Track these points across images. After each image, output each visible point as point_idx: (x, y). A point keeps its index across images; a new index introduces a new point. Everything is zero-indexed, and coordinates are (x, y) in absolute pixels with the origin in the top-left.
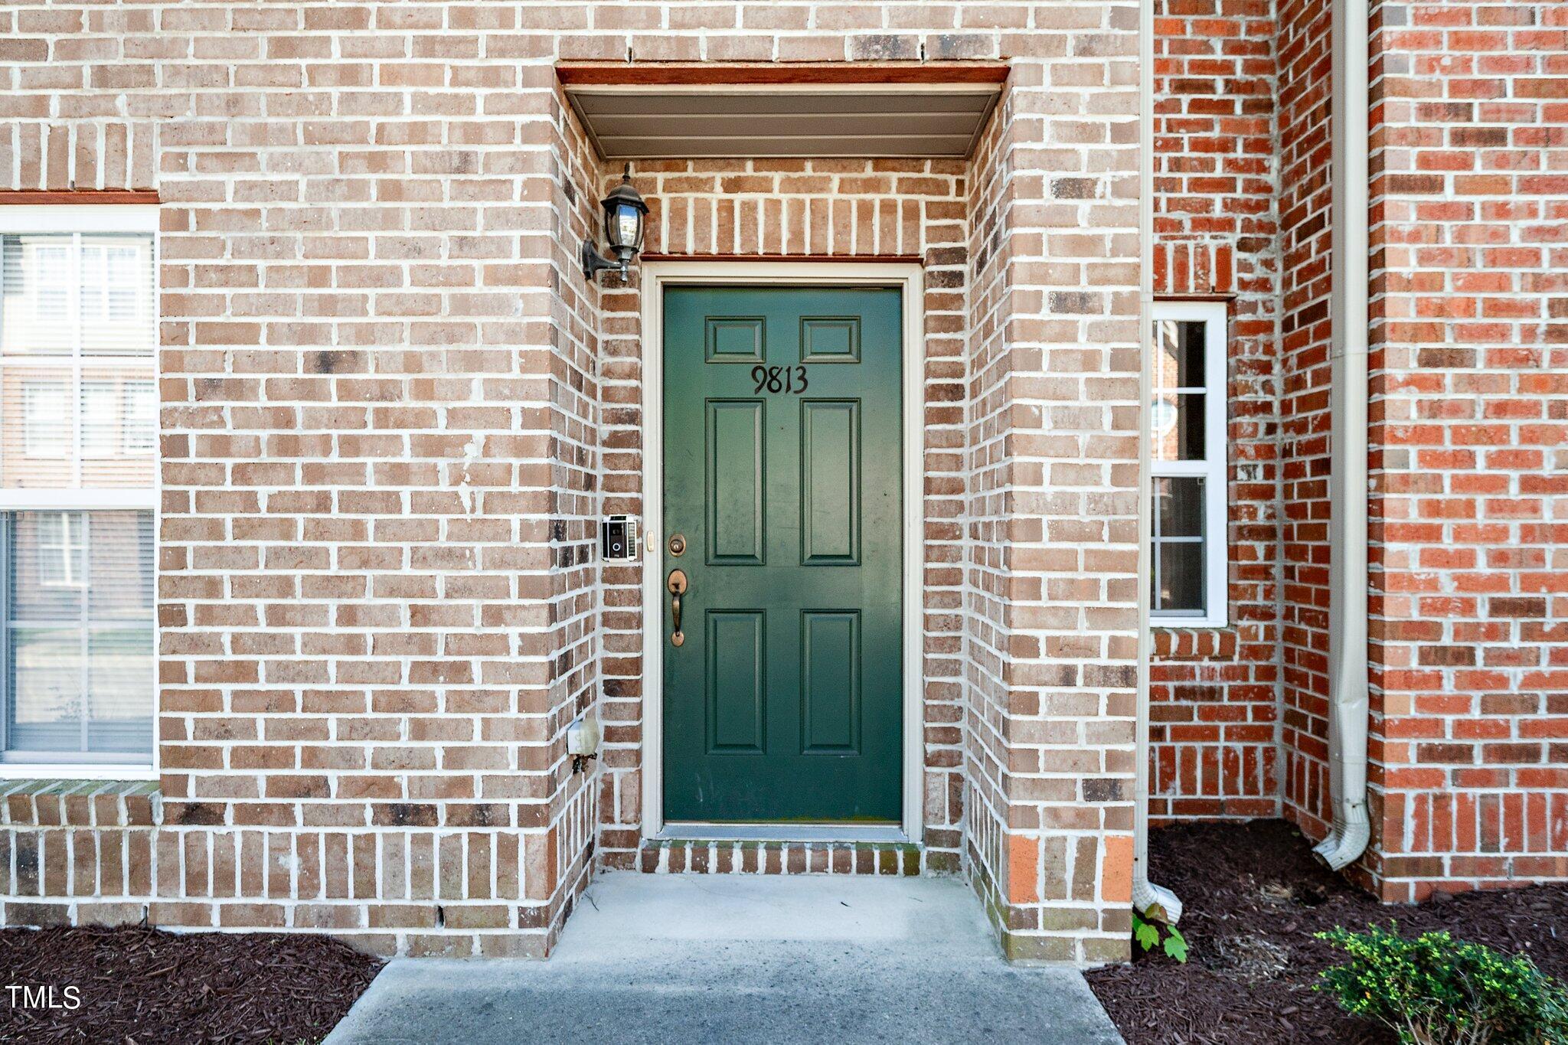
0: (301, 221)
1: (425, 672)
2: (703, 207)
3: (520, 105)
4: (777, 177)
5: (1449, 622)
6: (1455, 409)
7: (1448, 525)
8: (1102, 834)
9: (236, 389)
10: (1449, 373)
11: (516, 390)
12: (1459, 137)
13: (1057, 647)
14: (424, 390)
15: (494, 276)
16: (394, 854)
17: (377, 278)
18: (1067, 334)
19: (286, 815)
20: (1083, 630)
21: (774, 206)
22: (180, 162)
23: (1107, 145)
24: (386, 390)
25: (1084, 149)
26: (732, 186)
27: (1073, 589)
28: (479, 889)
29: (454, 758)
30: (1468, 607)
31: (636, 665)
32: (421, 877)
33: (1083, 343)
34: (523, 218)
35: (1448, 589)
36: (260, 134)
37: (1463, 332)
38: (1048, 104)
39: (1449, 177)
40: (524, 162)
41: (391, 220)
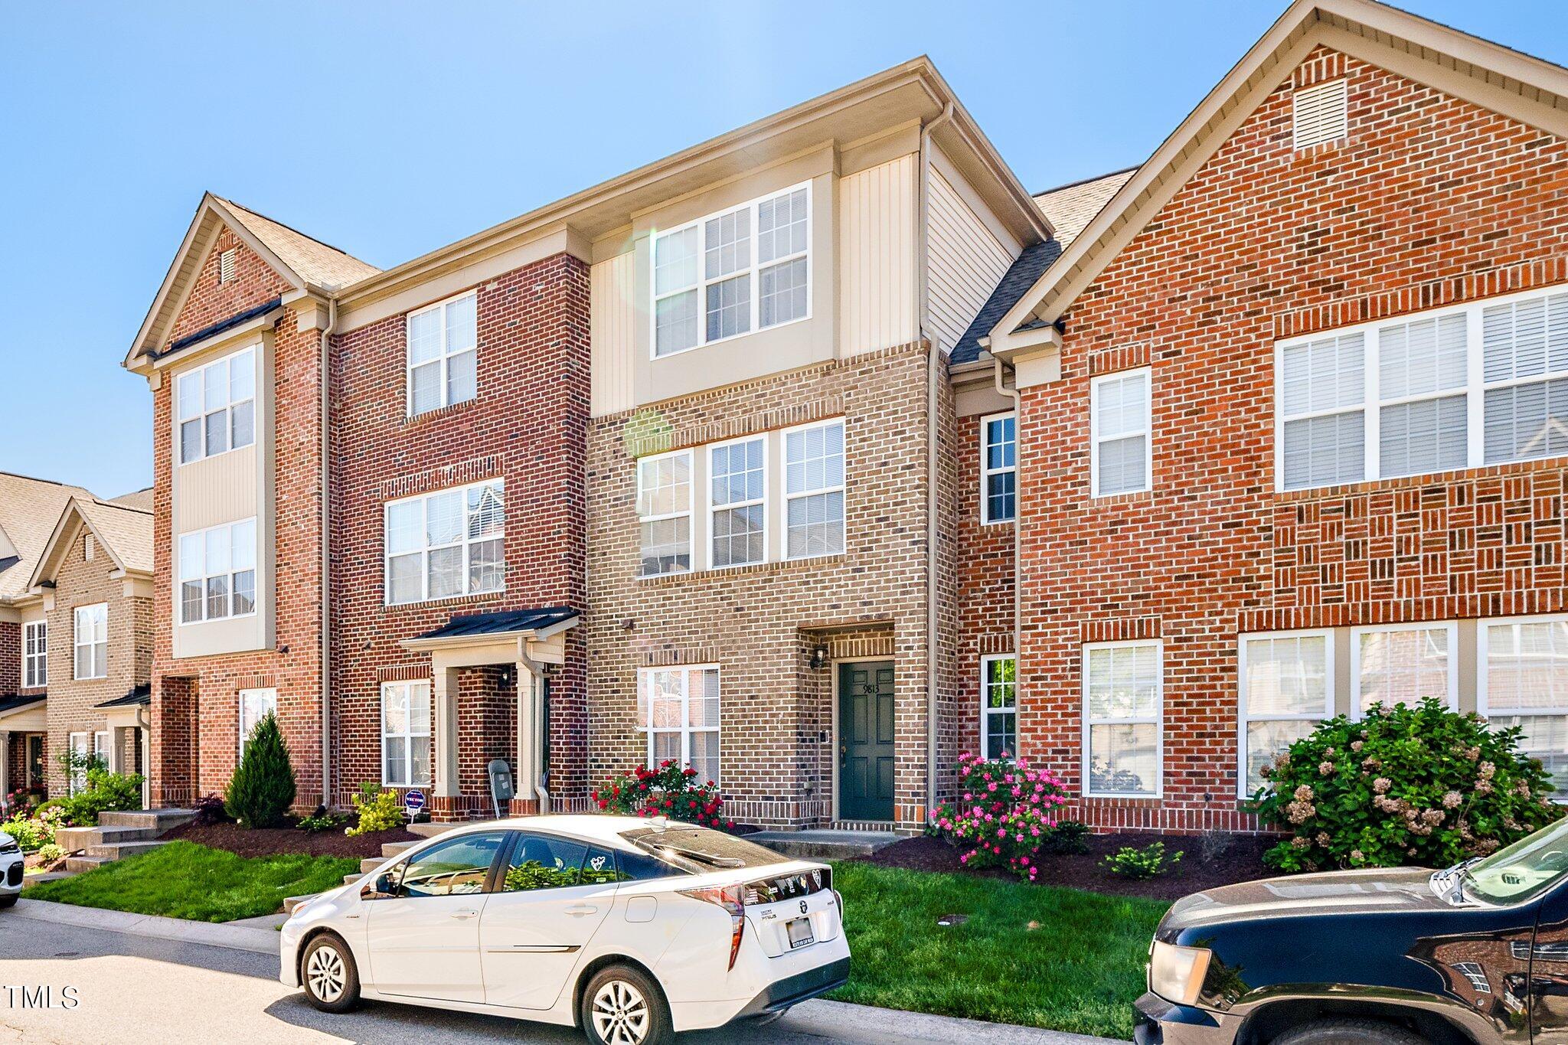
0: (747, 666)
1: (772, 766)
2: (845, 644)
3: (789, 637)
4: (864, 634)
5: (1039, 756)
6: (1041, 693)
7: (1039, 728)
8: (916, 805)
9: (735, 704)
10: (1039, 683)
11: (790, 702)
12: (1043, 612)
13: (905, 760)
14: (771, 703)
15: (785, 676)
16: (765, 807)
17: (762, 678)
18: (907, 683)
19: (745, 798)
20: (911, 755)
21: (863, 642)
22: (723, 655)
23: (916, 637)
24: (764, 703)
25: (911, 638)
26: (852, 637)
27: (909, 746)
28: (782, 816)
29: (778, 786)
30: (1045, 752)
31: (830, 772)
32: (771, 813)
33: (911, 686)
34: (791, 663)
35: (1039, 746)
36: (739, 648)
37: (1043, 671)
38: (902, 628)
39: (1040, 624)
40: (790, 650)
41: (764, 665)
